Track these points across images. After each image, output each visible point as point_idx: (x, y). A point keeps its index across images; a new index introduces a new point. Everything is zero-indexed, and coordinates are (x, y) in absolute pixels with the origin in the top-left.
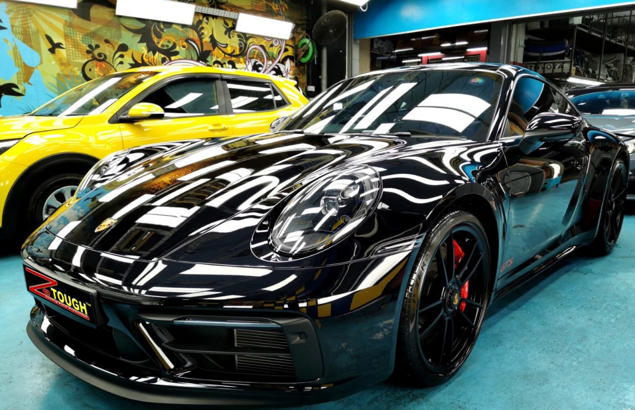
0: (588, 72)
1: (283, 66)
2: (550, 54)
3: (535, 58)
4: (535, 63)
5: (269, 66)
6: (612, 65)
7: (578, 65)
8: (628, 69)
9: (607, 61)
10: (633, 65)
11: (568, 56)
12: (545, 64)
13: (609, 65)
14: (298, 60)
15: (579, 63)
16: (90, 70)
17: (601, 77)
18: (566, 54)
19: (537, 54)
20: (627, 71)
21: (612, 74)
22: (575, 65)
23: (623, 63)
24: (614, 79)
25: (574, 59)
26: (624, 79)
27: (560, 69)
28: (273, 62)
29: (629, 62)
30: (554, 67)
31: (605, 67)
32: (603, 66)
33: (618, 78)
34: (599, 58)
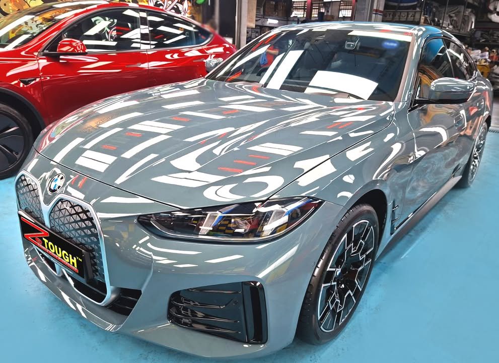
0: (434, 21)
1: (182, 6)
2: (405, 5)
3: (394, 7)
4: (394, 12)
5: (169, 5)
6: (454, 15)
7: (426, 15)
8: (466, 19)
9: (450, 12)
10: (471, 15)
11: (420, 7)
12: (401, 12)
13: (452, 15)
14: (194, 1)
15: (428, 13)
16: (5, 5)
17: (444, 25)
18: (418, 5)
19: (396, 4)
20: (465, 21)
22: (424, 14)
23: (462, 13)
24: (454, 27)
25: (424, 10)
26: (462, 28)
27: (412, 18)
28: (172, 2)
29: (467, 13)
30: (408, 16)
31: (448, 18)
32: (446, 16)
33: (457, 27)
34: (444, 9)
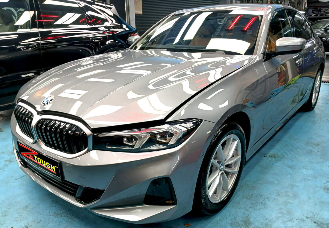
21: (292, 4)
